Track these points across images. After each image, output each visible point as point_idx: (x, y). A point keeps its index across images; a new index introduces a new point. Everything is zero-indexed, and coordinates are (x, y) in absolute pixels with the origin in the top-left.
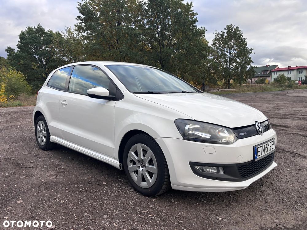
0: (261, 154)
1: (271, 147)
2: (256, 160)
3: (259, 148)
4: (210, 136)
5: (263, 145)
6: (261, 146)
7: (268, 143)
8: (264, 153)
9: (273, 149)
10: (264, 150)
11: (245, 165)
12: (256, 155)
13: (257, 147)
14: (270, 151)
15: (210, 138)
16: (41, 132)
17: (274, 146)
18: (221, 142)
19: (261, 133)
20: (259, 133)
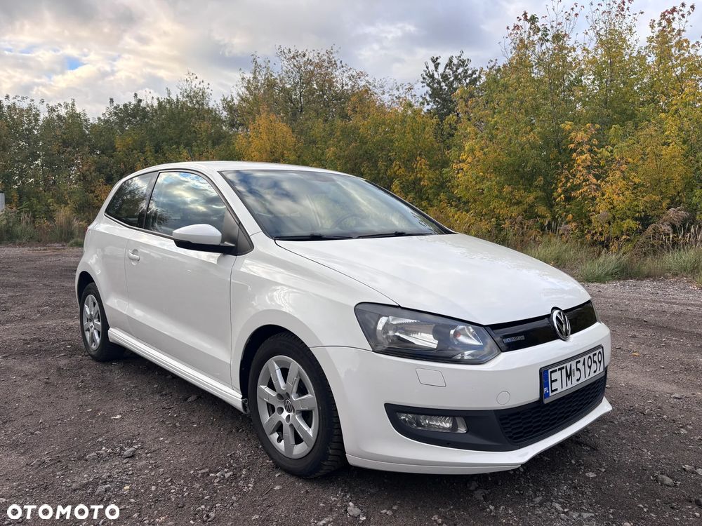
0: (561, 386)
1: (590, 367)
2: (546, 401)
3: (556, 371)
4: (437, 342)
5: (568, 365)
6: (563, 368)
7: (581, 360)
8: (569, 382)
9: (597, 372)
10: (569, 376)
11: (518, 413)
12: (545, 389)
13: (550, 371)
14: (587, 378)
15: (435, 346)
16: (91, 320)
17: (598, 365)
18: (459, 358)
19: (564, 336)
20: (560, 335)
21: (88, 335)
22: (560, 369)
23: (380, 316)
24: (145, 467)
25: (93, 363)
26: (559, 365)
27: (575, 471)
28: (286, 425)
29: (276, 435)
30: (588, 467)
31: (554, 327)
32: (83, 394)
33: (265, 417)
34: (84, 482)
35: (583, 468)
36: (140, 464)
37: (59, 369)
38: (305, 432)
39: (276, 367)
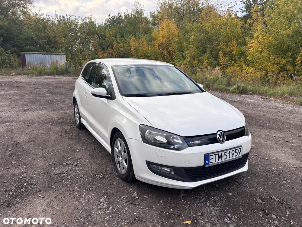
0: (214, 161)
1: (233, 154)
2: (206, 166)
3: (213, 155)
4: (167, 140)
5: (220, 153)
7: (228, 151)
8: (220, 160)
9: (238, 156)
10: (220, 157)
12: (207, 162)
13: (209, 155)
14: (231, 158)
15: (166, 142)
16: (77, 114)
17: (238, 153)
18: (173, 148)
20: (219, 141)
21: (76, 118)
22: (216, 155)
23: (147, 130)
24: (78, 170)
25: (77, 129)
26: (215, 153)
27: (225, 192)
28: (120, 162)
29: (119, 165)
30: (231, 191)
31: (217, 138)
32: (70, 141)
33: (116, 158)
34: (59, 172)
35: (229, 191)
36: (77, 169)
37: (66, 131)
38: (125, 166)
39: (119, 142)
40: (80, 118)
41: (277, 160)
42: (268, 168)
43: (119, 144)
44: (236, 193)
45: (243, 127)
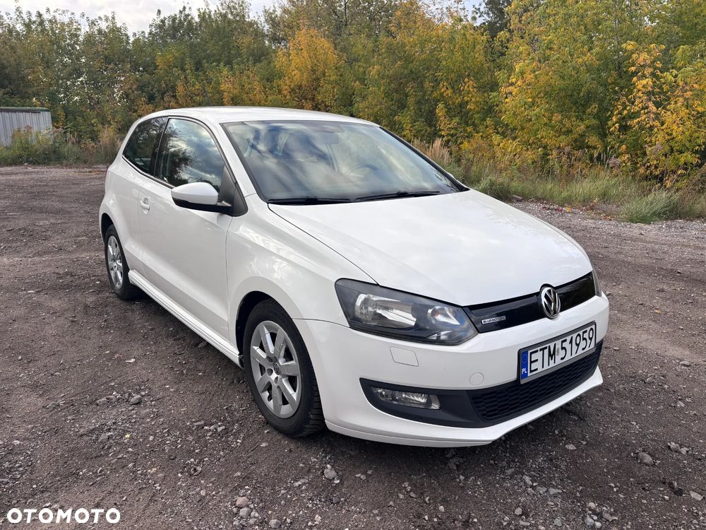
0: (541, 365)
1: (578, 345)
2: (523, 381)
3: (537, 351)
4: (415, 320)
5: (552, 345)
6: (546, 348)
7: (568, 338)
8: (552, 362)
9: (587, 349)
10: (551, 355)
11: (494, 392)
12: (524, 370)
13: (529, 352)
14: (574, 355)
15: (413, 324)
16: (114, 260)
17: (589, 341)
18: (435, 338)
19: (552, 314)
20: (546, 313)
21: (112, 273)
22: (543, 350)
23: (360, 293)
24: (148, 415)
25: (118, 301)
26: (541, 345)
27: (556, 442)
28: (274, 385)
29: (267, 394)
30: (570, 439)
31: (542, 305)
32: (105, 333)
33: (258, 376)
34: (91, 428)
35: (565, 439)
36: (144, 412)
37: (86, 306)
38: (290, 396)
39: (266, 331)
40: (126, 270)
41: (639, 350)
42: (629, 370)
43: (268, 337)
44: (584, 443)
45: (590, 274)
